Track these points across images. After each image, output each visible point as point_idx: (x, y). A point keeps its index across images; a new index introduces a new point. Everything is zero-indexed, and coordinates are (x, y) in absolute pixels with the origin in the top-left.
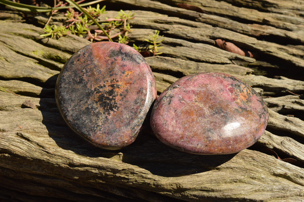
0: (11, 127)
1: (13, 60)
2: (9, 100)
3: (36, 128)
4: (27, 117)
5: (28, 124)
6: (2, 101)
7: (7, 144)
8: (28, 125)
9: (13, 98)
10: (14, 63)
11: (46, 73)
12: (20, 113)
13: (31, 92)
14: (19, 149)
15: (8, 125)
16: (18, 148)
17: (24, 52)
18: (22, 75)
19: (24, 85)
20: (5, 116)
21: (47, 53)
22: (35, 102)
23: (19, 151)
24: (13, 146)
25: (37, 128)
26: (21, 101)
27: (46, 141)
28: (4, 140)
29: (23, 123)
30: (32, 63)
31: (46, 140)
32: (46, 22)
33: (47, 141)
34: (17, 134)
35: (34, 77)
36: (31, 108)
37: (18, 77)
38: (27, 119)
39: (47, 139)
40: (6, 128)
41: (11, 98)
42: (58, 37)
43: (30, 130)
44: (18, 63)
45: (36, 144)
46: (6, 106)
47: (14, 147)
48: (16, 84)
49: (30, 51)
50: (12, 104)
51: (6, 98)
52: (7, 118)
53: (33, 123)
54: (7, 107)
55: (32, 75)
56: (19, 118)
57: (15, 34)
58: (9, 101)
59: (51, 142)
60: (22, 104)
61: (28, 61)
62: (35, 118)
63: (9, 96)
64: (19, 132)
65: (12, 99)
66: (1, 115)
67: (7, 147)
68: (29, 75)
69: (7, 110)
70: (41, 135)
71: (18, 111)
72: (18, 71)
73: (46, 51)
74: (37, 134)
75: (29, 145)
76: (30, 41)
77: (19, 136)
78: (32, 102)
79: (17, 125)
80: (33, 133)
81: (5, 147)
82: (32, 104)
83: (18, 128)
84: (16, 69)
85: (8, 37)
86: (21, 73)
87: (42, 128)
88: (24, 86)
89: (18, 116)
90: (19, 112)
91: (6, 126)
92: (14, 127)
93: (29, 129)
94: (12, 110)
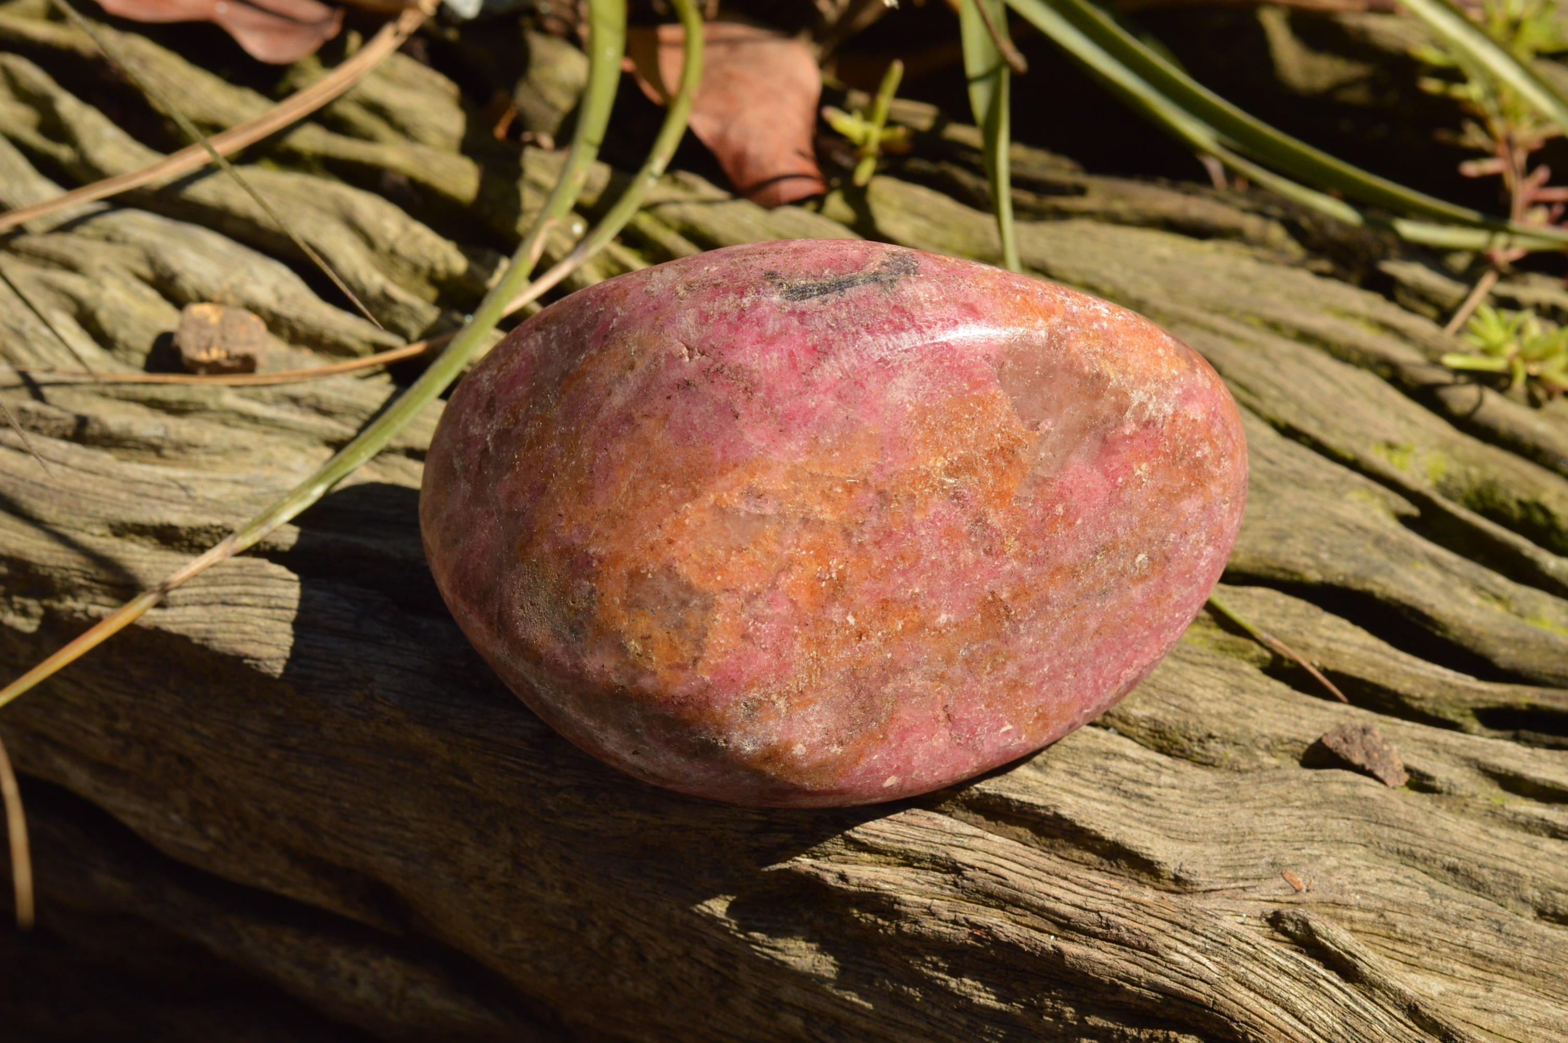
0: (1234, 867)
1: (1264, 472)
2: (1227, 699)
3: (1399, 904)
4: (1339, 826)
5: (1350, 871)
6: (1187, 696)
7: (1211, 968)
8: (1345, 881)
9: (1256, 692)
10: (1271, 487)
11: (1463, 585)
12: (1298, 793)
13: (1369, 678)
14: (1287, 1017)
15: (1212, 850)
16: (1278, 1010)
17: (1333, 440)
18: (1319, 571)
19: (1327, 633)
20: (1201, 796)
21: (1468, 475)
22: (1397, 741)
23: (1289, 1030)
24: (1244, 991)
25: (1408, 908)
26: (1305, 723)
27: (1461, 1001)
28: (1189, 940)
29: (1318, 857)
30: (1380, 513)
31: (1460, 993)
32: (1449, 303)
33: (1469, 1002)
34: (1275, 921)
35: (1395, 595)
36: (1370, 774)
37: (1292, 573)
38: (1340, 841)
39: (1467, 991)
40: (1199, 868)
41: (1243, 691)
42: (1540, 394)
43: (1358, 915)
44: (1290, 495)
45: (1397, 1006)
46: (1210, 736)
47: (1252, 994)
48: (1277, 611)
49: (1367, 439)
50: (1247, 730)
51: (1211, 682)
52: (1209, 811)
53: (1381, 874)
54: (1212, 744)
55: (1380, 579)
56: (1291, 827)
57: (1274, 326)
58: (1228, 709)
59: (1498, 1018)
60: (1311, 741)
61: (1353, 496)
62: (1392, 845)
63: (1233, 680)
64: (1287, 910)
65: (1248, 698)
66: (1176, 782)
67: (1204, 988)
68: (1363, 579)
69: (1206, 763)
70: (1427, 960)
71: (1286, 779)
72: (1292, 537)
73: (1466, 461)
74: (1400, 947)
75: (1356, 1002)
76: (1369, 381)
77: (1285, 932)
78: (1384, 741)
79: (1273, 864)
80: (1375, 939)
81: (1196, 984)
82: (1384, 755)
83: (1282, 882)
84: (1284, 524)
85: (1232, 337)
86: (1312, 556)
87: (1440, 917)
88: (1329, 639)
89: (1284, 812)
90: (1294, 783)
91: (1201, 859)
92: (1251, 872)
93: (1347, 906)
94: (1242, 767)
